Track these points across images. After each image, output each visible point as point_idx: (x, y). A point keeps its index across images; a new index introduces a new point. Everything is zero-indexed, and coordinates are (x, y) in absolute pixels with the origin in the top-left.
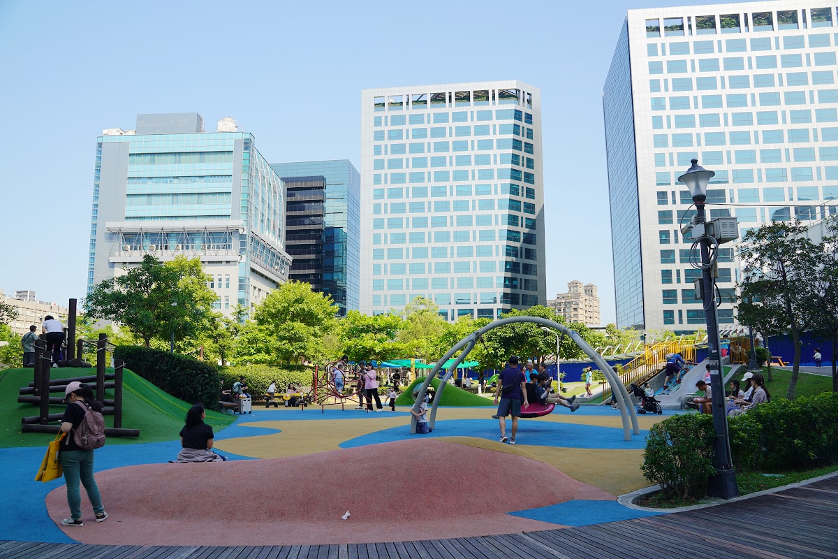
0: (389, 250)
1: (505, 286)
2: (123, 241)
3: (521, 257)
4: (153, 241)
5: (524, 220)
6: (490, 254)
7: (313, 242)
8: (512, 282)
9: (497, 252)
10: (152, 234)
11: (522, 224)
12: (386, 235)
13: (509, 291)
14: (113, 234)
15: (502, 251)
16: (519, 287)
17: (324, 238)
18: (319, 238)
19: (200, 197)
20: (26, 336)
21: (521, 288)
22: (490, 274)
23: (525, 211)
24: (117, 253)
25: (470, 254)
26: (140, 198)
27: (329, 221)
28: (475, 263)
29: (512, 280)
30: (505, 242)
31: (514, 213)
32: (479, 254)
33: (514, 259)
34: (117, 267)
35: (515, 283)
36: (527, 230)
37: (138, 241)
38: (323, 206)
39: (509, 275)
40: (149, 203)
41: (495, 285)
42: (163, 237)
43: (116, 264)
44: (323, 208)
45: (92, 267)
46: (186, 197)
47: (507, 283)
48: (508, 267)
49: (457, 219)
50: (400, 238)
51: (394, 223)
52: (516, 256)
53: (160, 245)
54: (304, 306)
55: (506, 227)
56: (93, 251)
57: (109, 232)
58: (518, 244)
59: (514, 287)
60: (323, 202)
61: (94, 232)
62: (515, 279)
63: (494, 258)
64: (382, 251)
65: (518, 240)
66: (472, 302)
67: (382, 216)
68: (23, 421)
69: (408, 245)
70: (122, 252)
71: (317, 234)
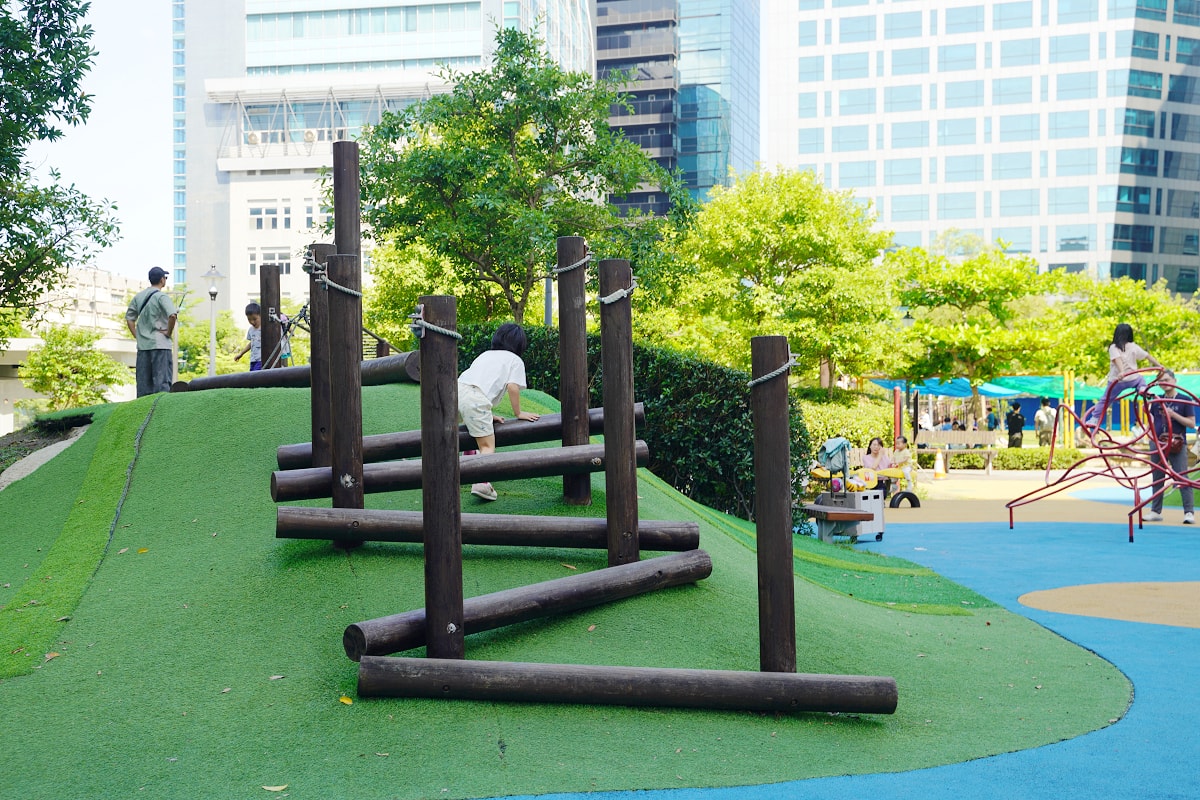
0: (837, 130)
1: (1120, 207)
2: (246, 123)
3: (1162, 136)
4: (310, 122)
5: (1174, 42)
6: (1084, 130)
7: (654, 119)
8: (1136, 198)
9: (1102, 126)
10: (308, 105)
11: (1167, 55)
12: (828, 95)
13: (1129, 219)
14: (222, 108)
15: (1114, 121)
16: (1153, 209)
17: (677, 110)
18: (668, 109)
19: (411, 16)
20: (141, 302)
21: (1158, 212)
22: (1082, 181)
23: (1178, 20)
24: (233, 150)
25: (1032, 133)
26: (278, 23)
27: (690, 69)
28: (1044, 154)
29: (1136, 192)
30: (1122, 101)
31: (1148, 25)
32: (1056, 131)
33: (1143, 142)
34: (236, 180)
35: (1143, 199)
36: (1178, 69)
37: (279, 122)
38: (675, 36)
39: (1131, 180)
40: (297, 34)
41: (1093, 206)
42: (332, 111)
43: (232, 176)
44: (676, 40)
45: (181, 182)
46: (378, 18)
47: (1125, 199)
48: (1128, 161)
49: (1002, 49)
50: (862, 102)
51: (847, 67)
52: (1150, 133)
53: (326, 129)
54: (803, 230)
55: (1126, 63)
56: (181, 146)
57: (214, 102)
58: (1154, 105)
59: (1140, 209)
60: (674, 24)
61: (180, 104)
62: (1146, 191)
63: (1093, 140)
64: (818, 133)
65: (1158, 95)
66: (1035, 247)
67: (820, 49)
68: (354, 640)
69: (881, 118)
70: (245, 147)
71: (663, 99)
